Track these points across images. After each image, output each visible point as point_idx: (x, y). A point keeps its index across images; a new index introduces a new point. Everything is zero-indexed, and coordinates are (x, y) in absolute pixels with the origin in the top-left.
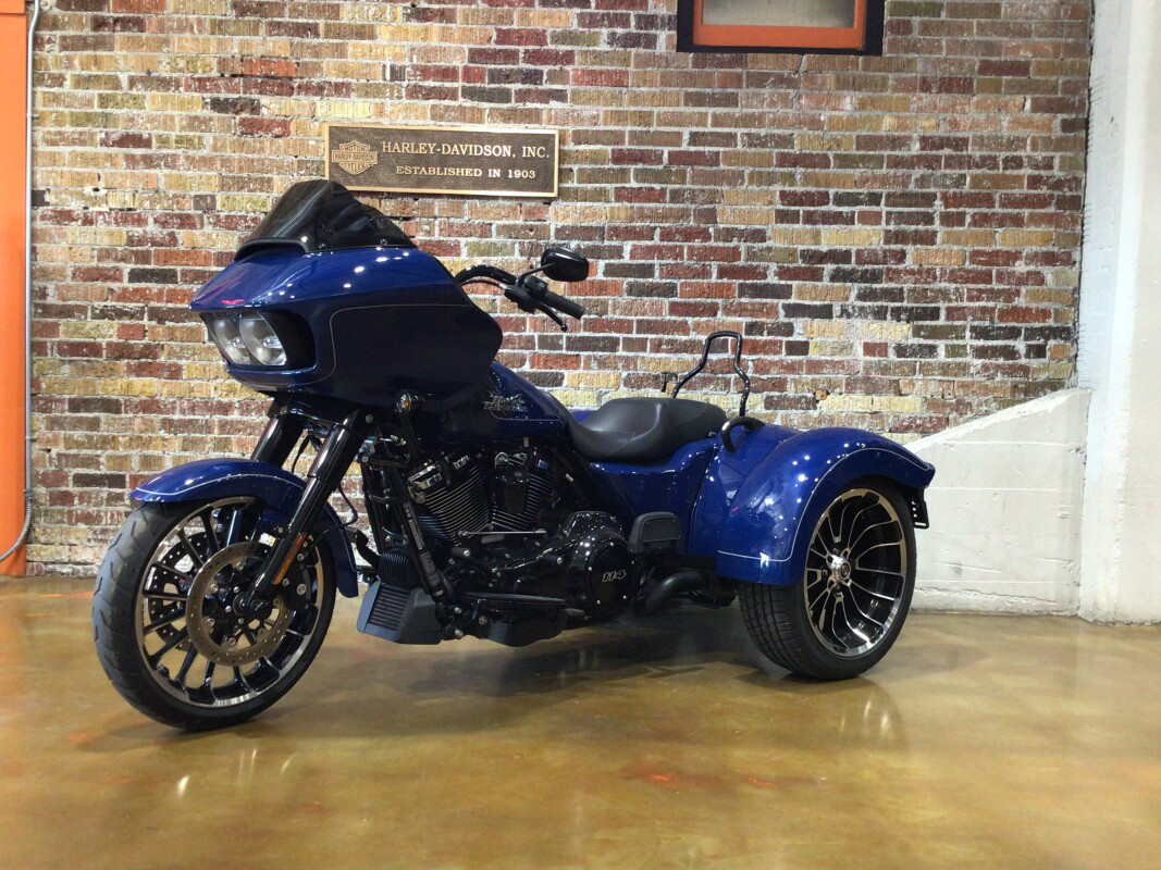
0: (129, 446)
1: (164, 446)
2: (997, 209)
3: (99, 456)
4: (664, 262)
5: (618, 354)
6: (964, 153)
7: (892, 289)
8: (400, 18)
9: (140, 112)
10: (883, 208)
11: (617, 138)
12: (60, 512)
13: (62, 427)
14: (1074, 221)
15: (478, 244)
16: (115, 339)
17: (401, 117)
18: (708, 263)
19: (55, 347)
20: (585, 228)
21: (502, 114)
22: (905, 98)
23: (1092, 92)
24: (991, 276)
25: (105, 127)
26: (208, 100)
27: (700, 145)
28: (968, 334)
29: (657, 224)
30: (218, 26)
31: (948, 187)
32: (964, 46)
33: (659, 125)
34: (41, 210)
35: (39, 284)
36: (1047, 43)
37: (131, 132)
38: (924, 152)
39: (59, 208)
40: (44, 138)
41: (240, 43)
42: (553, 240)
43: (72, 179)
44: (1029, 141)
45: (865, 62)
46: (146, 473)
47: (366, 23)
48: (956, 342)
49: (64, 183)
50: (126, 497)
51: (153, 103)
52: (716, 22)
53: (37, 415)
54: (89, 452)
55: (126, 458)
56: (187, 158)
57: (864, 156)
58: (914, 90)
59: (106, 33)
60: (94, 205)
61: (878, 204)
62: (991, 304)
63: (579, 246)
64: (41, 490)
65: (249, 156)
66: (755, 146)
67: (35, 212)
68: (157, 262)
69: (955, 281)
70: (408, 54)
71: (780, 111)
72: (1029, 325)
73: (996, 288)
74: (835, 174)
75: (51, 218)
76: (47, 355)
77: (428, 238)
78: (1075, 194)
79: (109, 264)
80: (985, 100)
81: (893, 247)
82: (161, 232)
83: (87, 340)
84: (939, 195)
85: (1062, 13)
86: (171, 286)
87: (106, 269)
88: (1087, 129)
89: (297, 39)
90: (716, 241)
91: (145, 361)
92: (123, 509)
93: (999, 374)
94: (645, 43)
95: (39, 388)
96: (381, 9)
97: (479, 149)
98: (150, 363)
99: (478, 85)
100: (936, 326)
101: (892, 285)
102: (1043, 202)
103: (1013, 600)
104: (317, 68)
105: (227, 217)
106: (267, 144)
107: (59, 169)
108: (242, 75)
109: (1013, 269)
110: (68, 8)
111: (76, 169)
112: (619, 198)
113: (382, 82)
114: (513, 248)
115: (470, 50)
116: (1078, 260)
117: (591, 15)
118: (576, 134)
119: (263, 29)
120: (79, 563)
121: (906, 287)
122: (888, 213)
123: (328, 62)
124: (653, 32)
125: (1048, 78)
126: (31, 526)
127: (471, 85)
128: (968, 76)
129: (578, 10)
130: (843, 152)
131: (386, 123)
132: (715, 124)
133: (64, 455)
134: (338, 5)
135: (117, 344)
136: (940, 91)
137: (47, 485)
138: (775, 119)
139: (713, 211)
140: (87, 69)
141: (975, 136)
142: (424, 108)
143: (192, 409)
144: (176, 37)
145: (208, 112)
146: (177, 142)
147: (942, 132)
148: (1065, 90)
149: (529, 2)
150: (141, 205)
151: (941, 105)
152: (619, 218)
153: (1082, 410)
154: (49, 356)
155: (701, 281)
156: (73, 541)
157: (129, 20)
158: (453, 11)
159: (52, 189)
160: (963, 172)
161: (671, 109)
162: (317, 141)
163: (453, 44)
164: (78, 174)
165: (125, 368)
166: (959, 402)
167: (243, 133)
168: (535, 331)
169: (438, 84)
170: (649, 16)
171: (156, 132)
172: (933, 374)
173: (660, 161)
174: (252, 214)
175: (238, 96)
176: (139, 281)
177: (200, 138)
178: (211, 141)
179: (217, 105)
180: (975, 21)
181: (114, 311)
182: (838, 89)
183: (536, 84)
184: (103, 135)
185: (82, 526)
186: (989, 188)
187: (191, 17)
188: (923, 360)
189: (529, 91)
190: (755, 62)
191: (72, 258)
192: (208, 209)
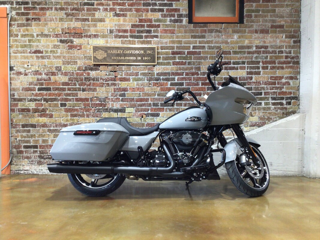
0: (39, 137)
1: (48, 137)
2: (277, 65)
3: (30, 140)
4: (186, 82)
5: (174, 107)
6: (267, 50)
7: (249, 87)
8: (112, 16)
9: (40, 44)
10: (246, 65)
11: (173, 48)
12: (20, 156)
13: (20, 132)
14: (297, 68)
15: (135, 78)
16: (34, 107)
17: (113, 43)
18: (198, 82)
19: (17, 110)
20: (165, 73)
21: (141, 42)
22: (251, 35)
23: (301, 32)
24: (276, 83)
25: (30, 48)
26: (59, 40)
27: (195, 49)
28: (270, 99)
29: (184, 71)
30: (61, 20)
31: (263, 59)
32: (266, 21)
33: (184, 44)
34: (13, 71)
35: (12, 92)
36: (288, 20)
37: (37, 49)
38: (257, 50)
39: (18, 71)
40: (13, 52)
41: (68, 24)
42: (156, 76)
43: (21, 63)
44: (285, 46)
45: (240, 26)
46: (44, 144)
47: (102, 18)
48: (267, 101)
49: (19, 64)
50: (38, 151)
51: (44, 41)
52: (199, 15)
53: (13, 129)
54: (28, 139)
55: (38, 140)
56: (53, 56)
57: (240, 51)
58: (253, 33)
59: (30, 22)
60: (27, 70)
61: (245, 64)
62: (276, 91)
63: (163, 78)
64: (14, 150)
65: (71, 55)
66: (211, 49)
67: (11, 72)
68: (46, 85)
69: (266, 85)
70: (114, 26)
71: (217, 39)
72: (286, 96)
73: (277, 86)
74: (233, 56)
75: (15, 74)
76: (15, 112)
77: (121, 77)
78: (297, 60)
79: (32, 86)
80: (272, 35)
81: (249, 76)
82: (46, 77)
83: (26, 108)
84: (261, 61)
85: (292, 11)
86: (49, 92)
87: (31, 88)
88: (300, 43)
89: (83, 23)
90: (200, 75)
91: (43, 113)
92: (37, 155)
93: (279, 110)
94: (180, 22)
95: (13, 121)
96: (106, 14)
97: (135, 52)
98: (44, 114)
99: (134, 34)
100: (261, 98)
101: (249, 86)
102: (289, 63)
103: (286, 172)
104: (89, 30)
105: (65, 72)
106: (76, 52)
107: (17, 60)
108: (68, 33)
109: (282, 81)
110: (19, 15)
111: (22, 60)
112: (174, 64)
113: (107, 34)
114: (145, 79)
115: (132, 24)
116: (299, 78)
117: (164, 14)
118: (162, 47)
119: (74, 20)
120: (25, 170)
121: (253, 87)
122: (248, 67)
123: (92, 29)
124: (182, 18)
125: (289, 29)
126: (11, 160)
127: (132, 34)
128: (268, 29)
129: (161, 13)
130: (234, 50)
131: (108, 45)
132: (200, 43)
133: (21, 140)
134: (94, 13)
135: (35, 109)
136: (260, 33)
137: (16, 149)
138: (216, 42)
139: (200, 67)
140: (25, 32)
141: (270, 45)
142: (119, 41)
143: (56, 126)
144: (49, 23)
145: (59, 43)
146: (50, 52)
147: (261, 44)
148: (294, 32)
149: (147, 11)
150: (41, 69)
151: (261, 37)
152: (174, 70)
153: (303, 119)
154: (16, 112)
155: (197, 86)
156: (24, 164)
157: (36, 18)
158: (126, 14)
159: (16, 66)
160: (267, 55)
161: (187, 40)
162: (90, 50)
163: (127, 23)
164: (23, 61)
165: (37, 115)
166: (268, 118)
167: (69, 49)
168: (151, 102)
169: (123, 34)
170: (180, 14)
171: (44, 49)
172: (261, 110)
173: (185, 54)
174: (72, 71)
175: (67, 39)
176: (40, 91)
177: (57, 51)
178: (60, 51)
179: (61, 41)
180: (269, 14)
181: (34, 99)
182: (233, 33)
183: (150, 33)
184: (30, 50)
185: (26, 160)
186: (274, 59)
187: (54, 17)
188: (258, 106)
189: (148, 36)
190: (210, 26)
191: (22, 85)
192: (60, 70)
